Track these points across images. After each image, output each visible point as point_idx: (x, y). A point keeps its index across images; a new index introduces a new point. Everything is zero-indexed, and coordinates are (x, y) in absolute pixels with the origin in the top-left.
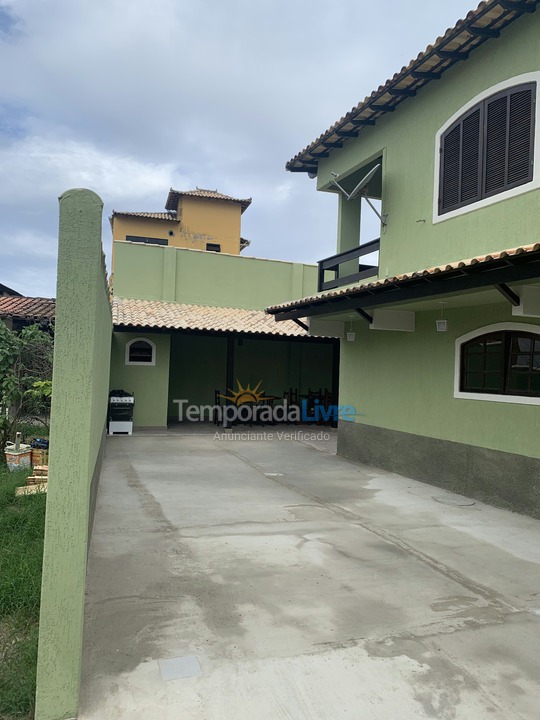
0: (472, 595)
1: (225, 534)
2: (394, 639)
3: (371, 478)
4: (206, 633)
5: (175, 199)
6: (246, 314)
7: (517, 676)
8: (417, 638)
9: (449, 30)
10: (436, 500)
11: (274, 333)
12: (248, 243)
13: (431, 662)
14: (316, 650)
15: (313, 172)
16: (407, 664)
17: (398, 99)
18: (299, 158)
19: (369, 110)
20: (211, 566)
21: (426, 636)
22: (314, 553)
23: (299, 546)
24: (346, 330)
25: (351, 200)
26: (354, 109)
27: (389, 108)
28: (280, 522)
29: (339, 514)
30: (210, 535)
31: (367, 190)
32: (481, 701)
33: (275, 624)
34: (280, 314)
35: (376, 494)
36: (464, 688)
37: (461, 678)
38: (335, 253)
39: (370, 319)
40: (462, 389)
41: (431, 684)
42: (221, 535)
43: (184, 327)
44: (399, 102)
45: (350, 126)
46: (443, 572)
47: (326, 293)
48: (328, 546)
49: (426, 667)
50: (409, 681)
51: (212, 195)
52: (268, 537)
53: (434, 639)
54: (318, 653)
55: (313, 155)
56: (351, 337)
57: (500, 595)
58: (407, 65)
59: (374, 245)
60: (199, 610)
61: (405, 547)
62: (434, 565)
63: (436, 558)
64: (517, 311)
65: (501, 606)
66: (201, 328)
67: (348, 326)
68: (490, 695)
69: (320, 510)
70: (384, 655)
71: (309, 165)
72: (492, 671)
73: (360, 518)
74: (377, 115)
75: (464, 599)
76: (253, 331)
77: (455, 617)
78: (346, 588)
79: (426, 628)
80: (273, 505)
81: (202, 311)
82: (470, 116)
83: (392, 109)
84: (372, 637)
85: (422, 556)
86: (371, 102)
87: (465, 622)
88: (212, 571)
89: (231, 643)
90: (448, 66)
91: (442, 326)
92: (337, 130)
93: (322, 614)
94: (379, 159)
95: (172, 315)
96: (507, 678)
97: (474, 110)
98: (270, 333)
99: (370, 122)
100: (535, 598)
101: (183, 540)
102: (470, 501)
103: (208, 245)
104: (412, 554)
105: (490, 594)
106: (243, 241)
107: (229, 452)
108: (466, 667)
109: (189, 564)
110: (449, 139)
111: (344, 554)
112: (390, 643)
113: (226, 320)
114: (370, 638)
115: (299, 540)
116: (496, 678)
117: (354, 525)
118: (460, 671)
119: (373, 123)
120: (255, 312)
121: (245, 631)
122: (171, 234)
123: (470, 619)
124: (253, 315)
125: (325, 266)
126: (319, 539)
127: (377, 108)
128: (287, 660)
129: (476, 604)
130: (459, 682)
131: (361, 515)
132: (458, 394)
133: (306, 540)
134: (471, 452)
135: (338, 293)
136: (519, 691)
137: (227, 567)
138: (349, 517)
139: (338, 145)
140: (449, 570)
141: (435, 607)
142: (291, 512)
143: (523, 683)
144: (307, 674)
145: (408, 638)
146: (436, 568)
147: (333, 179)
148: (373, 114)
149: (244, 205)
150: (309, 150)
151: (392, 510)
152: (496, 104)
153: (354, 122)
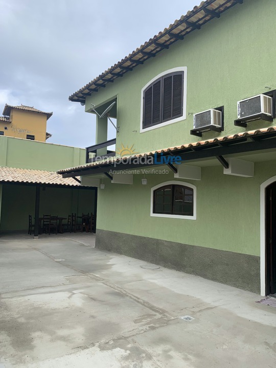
0: (154, 313)
1: (28, 295)
2: (114, 340)
3: (111, 258)
4: (12, 351)
5: (8, 110)
6: (47, 173)
7: (170, 350)
8: (126, 338)
9: (146, 42)
10: (142, 267)
11: (63, 184)
12: (51, 136)
13: (131, 349)
14: (73, 351)
15: (83, 102)
16: (119, 352)
17: (124, 71)
18: (76, 95)
19: (110, 75)
20: (18, 313)
21: (130, 337)
22: (78, 300)
23: (69, 297)
24: (101, 183)
25: (101, 118)
26: (103, 73)
27: (120, 75)
28: (61, 285)
29: (92, 279)
30: (20, 296)
31: (109, 114)
32: (152, 365)
33: (52, 341)
34: (65, 174)
35: (113, 266)
36: (145, 360)
37: (144, 355)
38: (95, 144)
39: (111, 178)
40: (154, 212)
41: (130, 360)
42: (26, 295)
43: (11, 181)
44: (125, 73)
45: (101, 82)
46: (142, 304)
47: (89, 164)
48: (85, 295)
49: (128, 352)
50: (119, 360)
51: (30, 109)
52: (53, 294)
53: (133, 337)
54: (74, 353)
55: (83, 94)
56: (103, 187)
57: (167, 312)
58: (128, 56)
59: (113, 141)
60: (9, 339)
61: (124, 292)
62: (137, 301)
63: (139, 296)
64: (176, 176)
65: (167, 317)
66: (20, 181)
67: (101, 181)
68: (157, 362)
69: (83, 277)
70: (108, 349)
71: (81, 99)
72: (159, 349)
73: (103, 280)
74: (114, 78)
75: (149, 316)
76: (51, 183)
77: (144, 325)
78: (93, 317)
79: (130, 332)
80: (58, 276)
81: (22, 171)
82: (157, 83)
83: (121, 75)
84: (103, 341)
85: (132, 297)
86: (111, 71)
87: (149, 327)
88: (19, 315)
89: (25, 355)
90: (147, 59)
91: (144, 182)
92: (95, 83)
93: (78, 333)
94: (115, 100)
95: (4, 174)
96: (165, 352)
97: (158, 81)
98: (60, 184)
99: (111, 81)
100: (181, 311)
101: (3, 300)
102: (158, 267)
103: (27, 135)
104: (127, 296)
105: (162, 312)
106: (47, 134)
107: (35, 249)
108: (147, 349)
109: (5, 313)
110: (148, 93)
111: (93, 299)
112: (112, 342)
113: (36, 176)
114: (102, 341)
115: (70, 294)
116: (161, 352)
117: (100, 284)
118: (144, 352)
119: (112, 81)
120: (53, 172)
121: (35, 347)
122: (6, 128)
123: (151, 325)
124: (52, 174)
125: (89, 150)
126: (81, 293)
127: (114, 74)
128: (56, 359)
129: (155, 317)
130: (143, 357)
131: (103, 278)
132: (152, 215)
133: (74, 294)
134: (158, 242)
135: (95, 164)
136: (170, 357)
137: (28, 313)
138: (97, 279)
139: (96, 90)
140: (144, 302)
141: (136, 322)
142: (67, 279)
143: (172, 353)
144: (67, 365)
145: (121, 339)
146: (138, 302)
147: (92, 107)
148: (112, 77)
149: (48, 115)
150: (81, 91)
151: (120, 274)
152: (167, 79)
153: (103, 80)
